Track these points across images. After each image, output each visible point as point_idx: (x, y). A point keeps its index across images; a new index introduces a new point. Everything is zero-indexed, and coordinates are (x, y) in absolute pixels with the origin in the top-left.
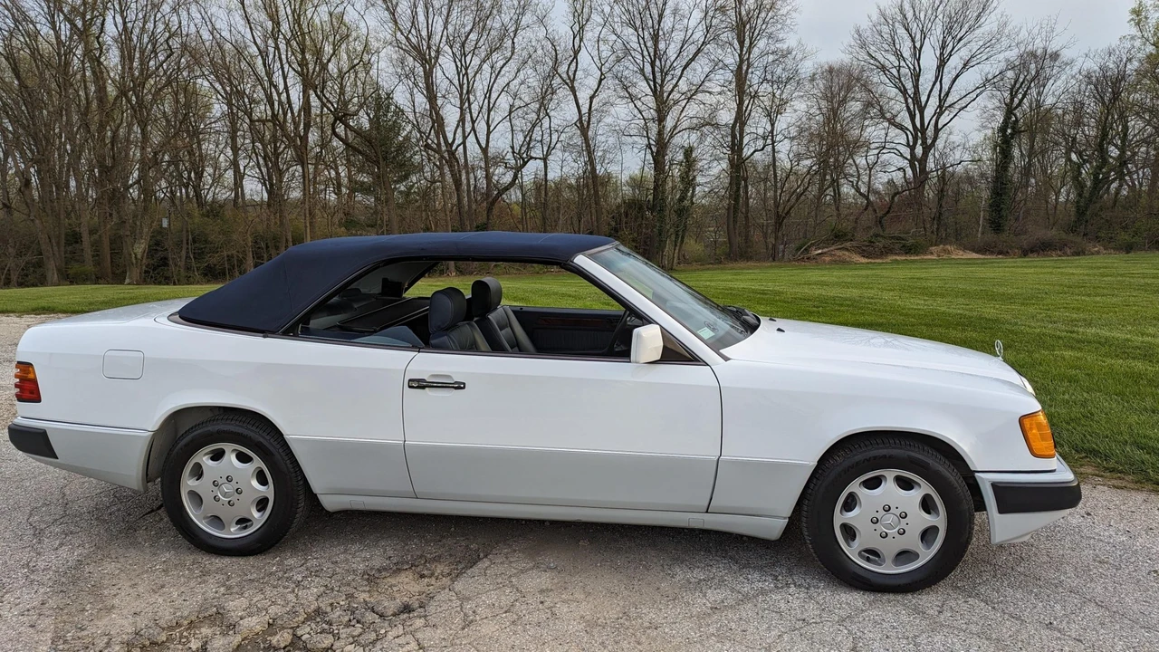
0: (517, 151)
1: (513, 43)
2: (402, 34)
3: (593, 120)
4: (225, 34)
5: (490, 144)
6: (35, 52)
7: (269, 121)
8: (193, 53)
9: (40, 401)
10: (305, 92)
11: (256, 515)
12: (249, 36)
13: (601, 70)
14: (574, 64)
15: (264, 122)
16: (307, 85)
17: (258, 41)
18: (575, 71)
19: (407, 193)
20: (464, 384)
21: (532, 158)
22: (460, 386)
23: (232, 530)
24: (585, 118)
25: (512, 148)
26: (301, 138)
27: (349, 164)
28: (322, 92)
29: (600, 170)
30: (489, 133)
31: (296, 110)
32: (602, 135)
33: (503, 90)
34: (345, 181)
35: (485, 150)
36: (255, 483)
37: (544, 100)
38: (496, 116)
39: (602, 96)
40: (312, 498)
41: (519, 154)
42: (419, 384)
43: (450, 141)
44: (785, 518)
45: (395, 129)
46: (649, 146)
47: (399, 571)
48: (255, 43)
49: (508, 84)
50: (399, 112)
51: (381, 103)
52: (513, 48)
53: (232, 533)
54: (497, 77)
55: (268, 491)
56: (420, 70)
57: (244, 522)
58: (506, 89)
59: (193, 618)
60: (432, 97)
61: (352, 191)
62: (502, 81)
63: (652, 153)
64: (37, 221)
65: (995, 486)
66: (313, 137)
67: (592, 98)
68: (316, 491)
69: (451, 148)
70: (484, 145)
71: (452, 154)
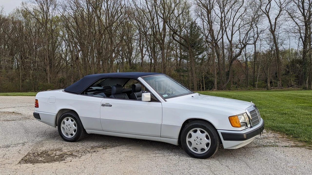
0: (241, 41)
3: (277, 27)
4: (139, 6)
5: (233, 39)
6: (82, 16)
7: (152, 35)
8: (129, 13)
9: (38, 107)
10: (164, 23)
11: (74, 133)
12: (146, 6)
13: (280, 7)
14: (269, 6)
15: (151, 35)
16: (165, 22)
17: (149, 7)
18: (270, 8)
19: (202, 59)
20: (112, 105)
21: (247, 44)
22: (111, 106)
23: (70, 136)
24: (273, 27)
25: (240, 40)
26: (162, 40)
27: (181, 49)
28: (169, 24)
29: (281, 48)
30: (232, 35)
31: (161, 30)
32: (281, 33)
33: (239, 18)
34: (179, 55)
35: (230, 42)
36: (74, 126)
37: (255, 21)
38: (236, 28)
39: (281, 18)
40: (84, 130)
41: (242, 42)
42: (103, 105)
43: (216, 39)
44: (177, 139)
45: (197, 35)
46: (301, 37)
47: (100, 147)
49: (241, 15)
50: (199, 29)
51: (193, 25)
52: (243, 2)
53: (70, 137)
54: (236, 13)
55: (76, 128)
56: (205, 13)
57: (72, 135)
58: (240, 17)
59: (56, 149)
60: (210, 23)
61: (181, 58)
62: (238, 15)
63: (303, 40)
64: (79, 71)
65: (222, 133)
66: (167, 39)
67: (276, 19)
68: (85, 128)
69: (216, 42)
70: (230, 40)
71: (216, 44)
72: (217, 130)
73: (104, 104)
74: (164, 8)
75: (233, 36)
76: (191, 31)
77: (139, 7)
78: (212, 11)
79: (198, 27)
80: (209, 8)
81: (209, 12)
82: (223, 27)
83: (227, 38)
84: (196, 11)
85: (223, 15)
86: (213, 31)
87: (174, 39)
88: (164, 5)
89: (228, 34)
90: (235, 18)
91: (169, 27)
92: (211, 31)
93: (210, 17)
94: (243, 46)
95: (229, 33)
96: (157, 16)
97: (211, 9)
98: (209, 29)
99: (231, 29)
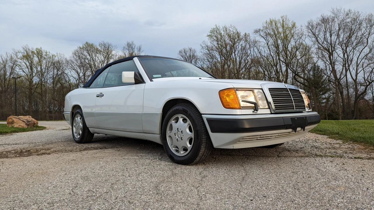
0: (366, 79)
1: (368, 40)
2: (320, 44)
11: (81, 132)
16: (287, 65)
19: (328, 99)
20: (103, 95)
23: (78, 136)
25: (364, 78)
33: (363, 58)
35: (355, 81)
36: (81, 124)
41: (367, 80)
43: (338, 78)
45: (321, 77)
48: (271, 55)
49: (366, 55)
50: (322, 71)
51: (315, 68)
52: (367, 42)
56: (327, 56)
58: (365, 57)
60: (332, 64)
68: (88, 127)
69: (339, 81)
70: (355, 79)
71: (339, 82)
72: (202, 115)
73: (99, 95)
74: (286, 54)
75: (358, 75)
76: (314, 74)
77: (263, 55)
78: (334, 53)
79: (321, 69)
80: (331, 51)
81: (331, 54)
82: (347, 67)
83: (351, 78)
84: (317, 53)
85: (346, 56)
86: (335, 71)
87: (296, 80)
88: (287, 51)
89: (352, 73)
90: (359, 58)
91: (291, 70)
92: (334, 71)
93: (333, 59)
94: (368, 83)
95: (354, 73)
96: (280, 61)
97: (332, 51)
98: (331, 69)
99: (355, 69)
